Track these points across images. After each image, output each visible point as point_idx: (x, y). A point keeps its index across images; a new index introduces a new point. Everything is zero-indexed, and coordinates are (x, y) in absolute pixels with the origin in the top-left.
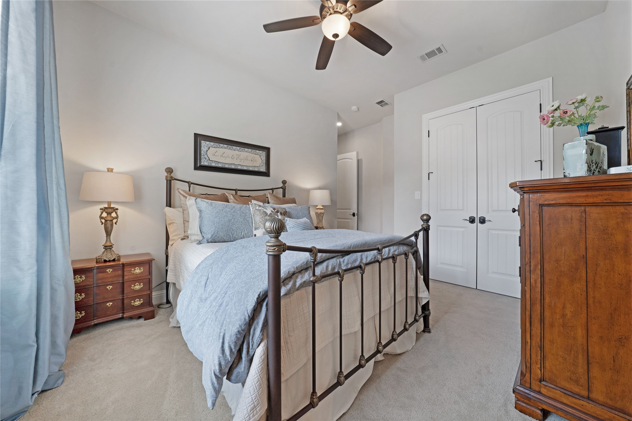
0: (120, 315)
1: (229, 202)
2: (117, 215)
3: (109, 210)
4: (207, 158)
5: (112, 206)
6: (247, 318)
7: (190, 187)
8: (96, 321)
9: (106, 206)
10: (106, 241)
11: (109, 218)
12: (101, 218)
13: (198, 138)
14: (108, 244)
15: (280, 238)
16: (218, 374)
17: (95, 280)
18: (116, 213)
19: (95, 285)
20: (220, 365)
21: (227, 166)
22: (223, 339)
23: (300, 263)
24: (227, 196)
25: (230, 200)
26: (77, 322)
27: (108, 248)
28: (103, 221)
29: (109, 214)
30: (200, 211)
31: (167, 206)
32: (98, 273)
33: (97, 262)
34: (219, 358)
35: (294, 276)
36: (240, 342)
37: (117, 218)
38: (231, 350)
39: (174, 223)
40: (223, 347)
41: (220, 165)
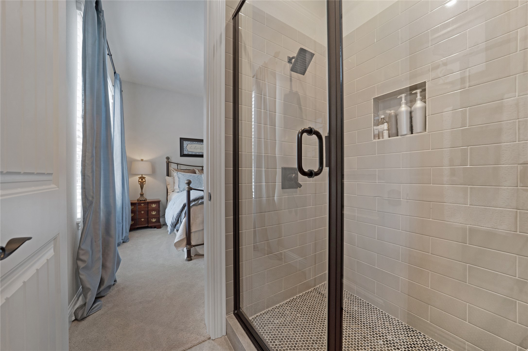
0: (147, 225)
1: (196, 174)
2: (145, 180)
3: (142, 178)
4: (187, 150)
5: (143, 176)
6: (180, 210)
7: (178, 166)
8: (138, 226)
9: (141, 176)
10: (141, 192)
11: (142, 182)
12: (139, 181)
13: (182, 140)
14: (142, 193)
15: (190, 186)
16: (171, 225)
17: (137, 208)
18: (145, 179)
19: (137, 211)
20: (172, 222)
21: (197, 154)
22: (173, 216)
23: (202, 195)
24: (195, 171)
25: (197, 173)
26: (131, 225)
27: (142, 195)
28: (140, 183)
29: (142, 180)
30: (179, 178)
31: (167, 176)
32: (138, 205)
33: (138, 201)
34: (172, 220)
35: (199, 200)
36: (178, 217)
37: (145, 181)
38: (175, 219)
39: (170, 184)
40: (173, 218)
41: (194, 153)
